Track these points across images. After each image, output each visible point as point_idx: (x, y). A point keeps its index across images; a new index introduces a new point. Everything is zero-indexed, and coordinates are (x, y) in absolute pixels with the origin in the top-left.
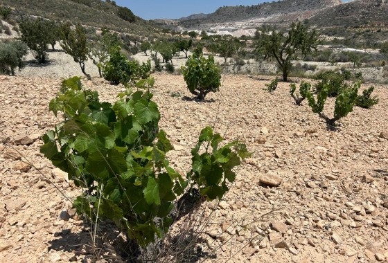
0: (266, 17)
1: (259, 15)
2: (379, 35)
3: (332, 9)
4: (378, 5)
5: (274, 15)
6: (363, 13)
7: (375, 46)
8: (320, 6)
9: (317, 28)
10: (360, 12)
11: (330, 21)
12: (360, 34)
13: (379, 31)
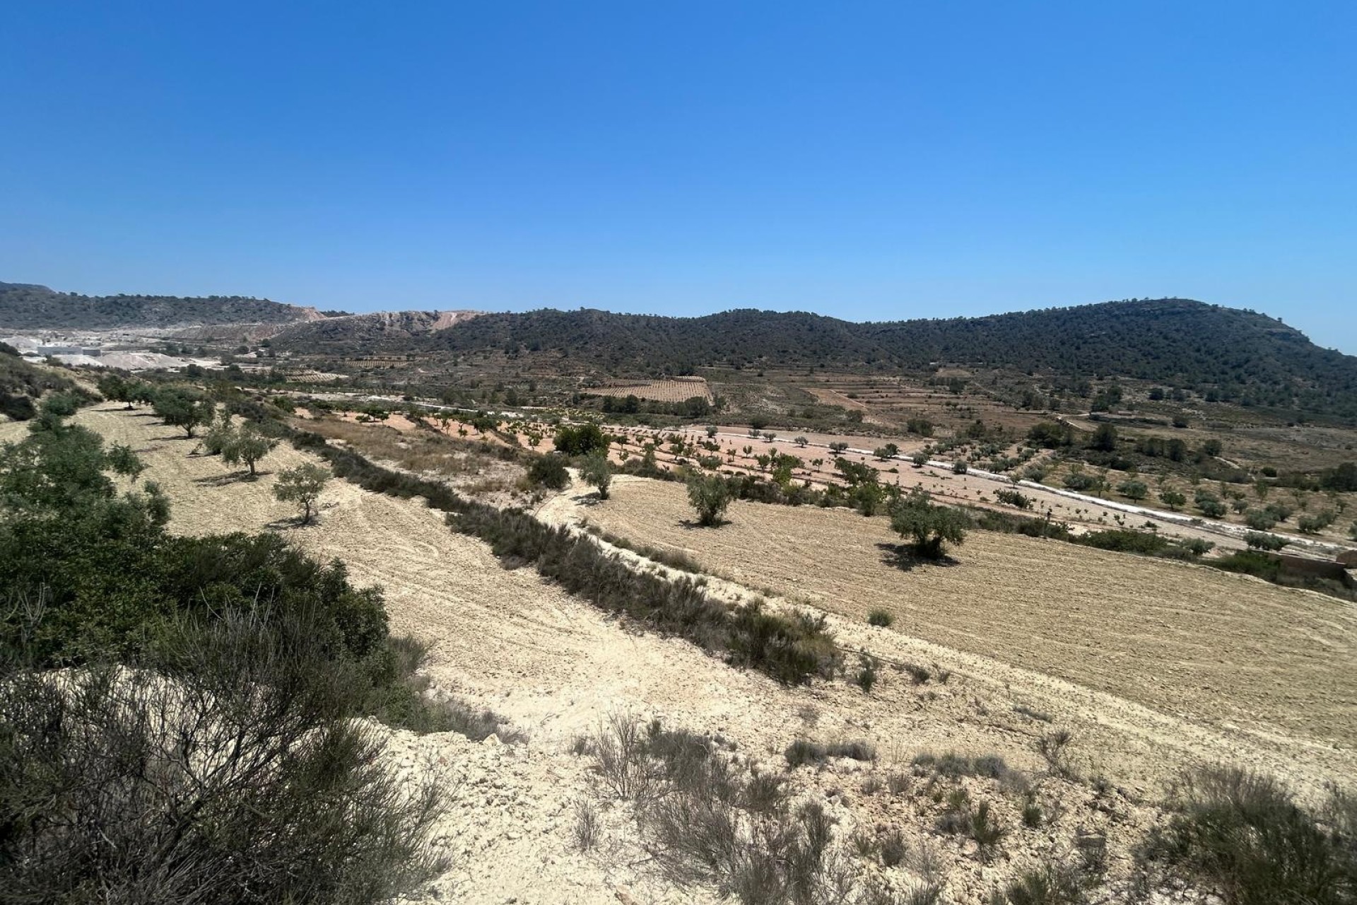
0: (163, 327)
1: (144, 322)
2: (393, 374)
3: (309, 327)
4: (382, 329)
5: (183, 324)
6: (362, 338)
7: (394, 390)
8: (284, 318)
9: (292, 356)
10: (357, 335)
11: (313, 347)
12: (368, 371)
13: (392, 367)
